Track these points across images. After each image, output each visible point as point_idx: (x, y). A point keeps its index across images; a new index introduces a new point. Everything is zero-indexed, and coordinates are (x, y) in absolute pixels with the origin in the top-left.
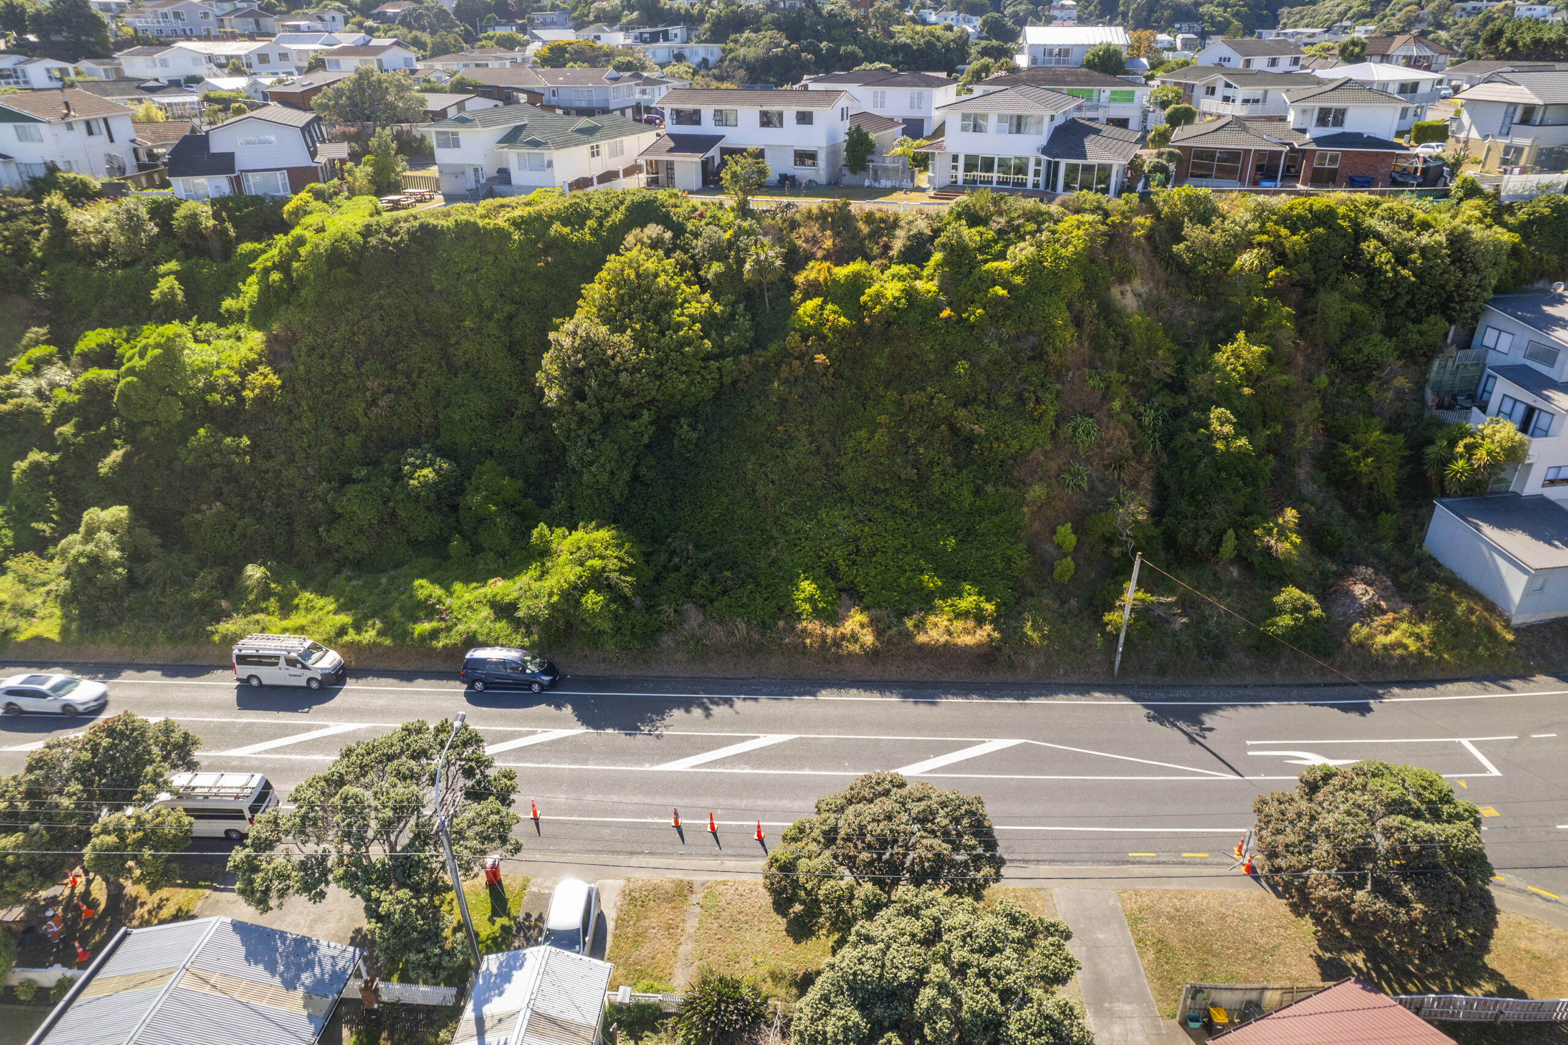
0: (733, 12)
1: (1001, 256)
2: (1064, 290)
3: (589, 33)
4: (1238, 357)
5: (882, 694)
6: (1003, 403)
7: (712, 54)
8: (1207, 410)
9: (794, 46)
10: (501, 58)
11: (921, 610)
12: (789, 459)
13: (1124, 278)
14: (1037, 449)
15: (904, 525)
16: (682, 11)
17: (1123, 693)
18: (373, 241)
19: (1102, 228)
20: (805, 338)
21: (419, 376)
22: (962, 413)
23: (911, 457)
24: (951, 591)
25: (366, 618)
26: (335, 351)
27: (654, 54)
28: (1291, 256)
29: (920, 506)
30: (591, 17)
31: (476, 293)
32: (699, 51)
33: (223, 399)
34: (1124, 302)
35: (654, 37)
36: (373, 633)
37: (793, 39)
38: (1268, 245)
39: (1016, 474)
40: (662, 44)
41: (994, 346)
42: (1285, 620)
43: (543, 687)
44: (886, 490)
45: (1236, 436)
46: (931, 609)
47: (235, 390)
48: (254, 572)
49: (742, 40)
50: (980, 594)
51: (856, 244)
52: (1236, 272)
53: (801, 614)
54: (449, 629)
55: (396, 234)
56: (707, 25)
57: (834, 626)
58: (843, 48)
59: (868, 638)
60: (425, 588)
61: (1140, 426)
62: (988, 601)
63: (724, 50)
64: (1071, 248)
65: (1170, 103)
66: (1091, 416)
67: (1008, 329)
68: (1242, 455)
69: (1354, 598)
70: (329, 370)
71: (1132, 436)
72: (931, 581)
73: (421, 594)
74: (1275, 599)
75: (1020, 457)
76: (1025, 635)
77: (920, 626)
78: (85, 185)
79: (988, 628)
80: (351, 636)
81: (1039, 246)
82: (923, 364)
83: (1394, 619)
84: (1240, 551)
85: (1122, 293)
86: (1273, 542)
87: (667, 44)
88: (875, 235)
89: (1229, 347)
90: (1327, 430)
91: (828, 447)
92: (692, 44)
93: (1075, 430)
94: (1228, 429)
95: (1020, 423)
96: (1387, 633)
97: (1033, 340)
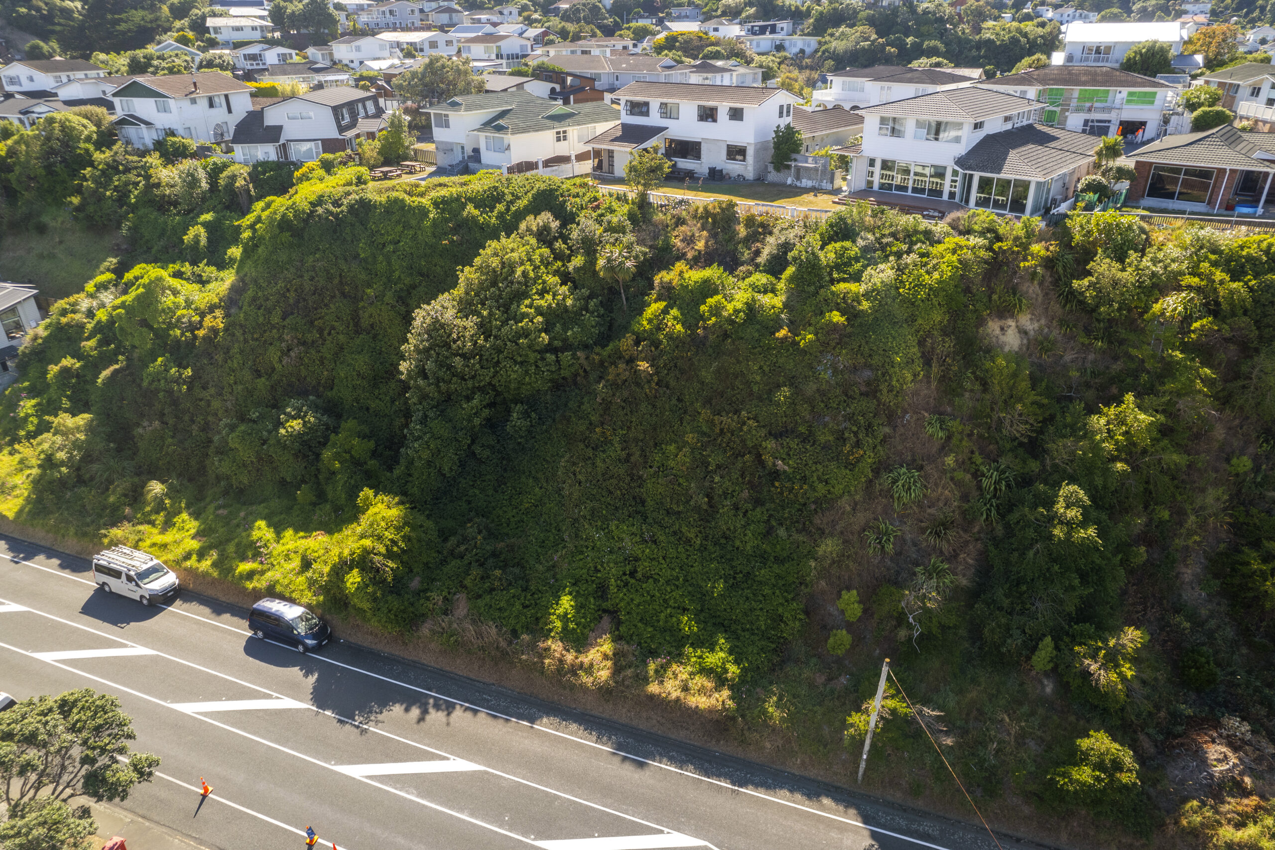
0: (835, 9)
1: (856, 278)
2: (920, 321)
3: (710, 25)
4: (1123, 422)
5: (598, 740)
6: (822, 439)
7: (809, 46)
8: (1057, 485)
9: (880, 40)
10: (603, 46)
11: (669, 653)
12: (599, 463)
13: (1005, 312)
14: (846, 497)
15: (684, 556)
16: (793, 8)
17: (858, 808)
18: (320, 210)
19: (982, 253)
20: (637, 343)
21: (329, 334)
22: (770, 444)
23: (707, 484)
24: (706, 643)
25: (211, 547)
26: (269, 304)
27: (758, 45)
28: (1225, 306)
29: (706, 538)
30: (719, 12)
31: (389, 263)
32: (798, 43)
33: (182, 334)
34: (1003, 338)
35: (763, 30)
36: (209, 562)
37: (880, 34)
38: (1199, 290)
39: (817, 521)
40: (768, 36)
41: (826, 375)
42: (1084, 774)
43: (307, 649)
44: (679, 513)
45: (1084, 524)
46: (678, 657)
47: (193, 327)
48: (156, 488)
49: (837, 34)
50: (730, 654)
51: (731, 247)
52: (1155, 317)
53: (551, 630)
54: (262, 573)
55: (339, 206)
56: (812, 20)
57: (579, 651)
58: (926, 43)
59: (604, 674)
60: (262, 531)
61: (979, 487)
62: (737, 662)
63: (820, 43)
64: (936, 275)
65: (1200, 105)
66: (920, 468)
67: (844, 359)
68: (1087, 548)
69: (1203, 762)
70: (261, 319)
71: (965, 498)
72: (687, 624)
73: (256, 534)
74: (1078, 741)
75: (826, 503)
76: (764, 712)
77: (660, 674)
78: (185, 147)
79: (726, 693)
80: (192, 563)
81: (900, 270)
82: (748, 383)
83: (1258, 808)
84: (1056, 667)
85: (1002, 329)
86: (1093, 667)
87: (771, 36)
88: (748, 241)
89: (1112, 411)
90: (1236, 527)
91: (636, 457)
92: (795, 37)
93: (895, 481)
94: (1073, 513)
95: (833, 465)
96: (1240, 825)
97: (867, 374)
